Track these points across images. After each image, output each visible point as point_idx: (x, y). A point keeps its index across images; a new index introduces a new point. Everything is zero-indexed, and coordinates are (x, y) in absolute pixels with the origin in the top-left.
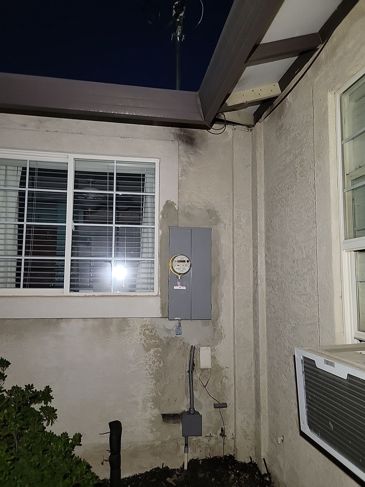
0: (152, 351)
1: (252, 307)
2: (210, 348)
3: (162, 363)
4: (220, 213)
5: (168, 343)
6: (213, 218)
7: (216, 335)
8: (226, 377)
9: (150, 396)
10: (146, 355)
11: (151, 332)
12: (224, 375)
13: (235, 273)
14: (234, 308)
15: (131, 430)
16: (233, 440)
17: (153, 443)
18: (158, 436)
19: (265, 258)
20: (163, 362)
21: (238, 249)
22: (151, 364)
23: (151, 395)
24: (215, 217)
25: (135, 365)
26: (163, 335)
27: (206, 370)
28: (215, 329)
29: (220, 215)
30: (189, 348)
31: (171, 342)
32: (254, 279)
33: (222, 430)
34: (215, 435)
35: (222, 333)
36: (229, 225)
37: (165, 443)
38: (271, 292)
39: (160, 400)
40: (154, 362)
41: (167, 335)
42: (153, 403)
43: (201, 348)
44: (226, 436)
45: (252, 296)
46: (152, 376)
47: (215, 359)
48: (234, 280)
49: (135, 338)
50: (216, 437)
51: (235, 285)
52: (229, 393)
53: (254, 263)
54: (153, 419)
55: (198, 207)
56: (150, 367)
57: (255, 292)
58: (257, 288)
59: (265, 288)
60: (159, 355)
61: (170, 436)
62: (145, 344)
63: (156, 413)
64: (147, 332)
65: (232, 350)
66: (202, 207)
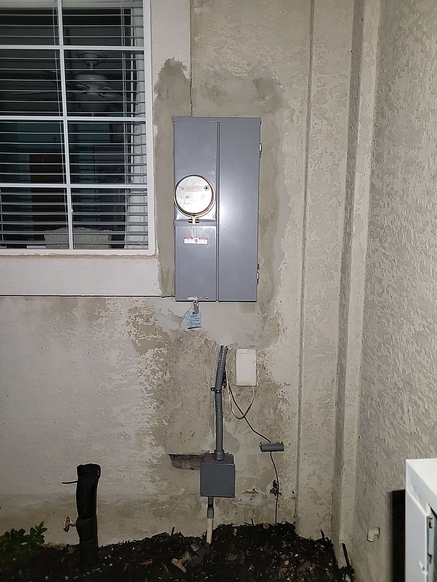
0: (150, 354)
1: (340, 278)
2: (254, 351)
3: (168, 373)
4: (281, 87)
5: (178, 340)
6: (267, 98)
7: (266, 328)
8: (285, 401)
9: (149, 426)
10: (139, 359)
11: (148, 321)
12: (280, 396)
13: (308, 213)
14: (303, 281)
15: (119, 477)
16: (293, 502)
17: (155, 497)
18: (163, 488)
19: (371, 178)
20: (171, 372)
21: (316, 162)
22: (150, 374)
23: (151, 424)
24: (272, 96)
25: (121, 375)
26: (169, 326)
27: (247, 388)
28: (265, 318)
29: (283, 91)
30: (217, 349)
31: (184, 338)
32: (346, 224)
33: (275, 485)
34: (262, 492)
35: (279, 326)
36: (301, 112)
37: (177, 499)
38: (377, 250)
39: (167, 433)
40: (154, 372)
41: (176, 327)
42: (154, 438)
43: (238, 351)
44: (280, 494)
45: (340, 256)
46: (152, 394)
47: (264, 370)
48: (304, 226)
49: (119, 330)
50: (264, 495)
51: (307, 236)
52: (288, 427)
53: (347, 191)
54: (155, 462)
55: (236, 75)
56: (147, 380)
57: (347, 249)
58: (349, 242)
59: (366, 241)
60: (162, 359)
61: (183, 490)
62: (137, 341)
63: (160, 453)
64: (140, 321)
65: (298, 354)
66: (244, 73)
